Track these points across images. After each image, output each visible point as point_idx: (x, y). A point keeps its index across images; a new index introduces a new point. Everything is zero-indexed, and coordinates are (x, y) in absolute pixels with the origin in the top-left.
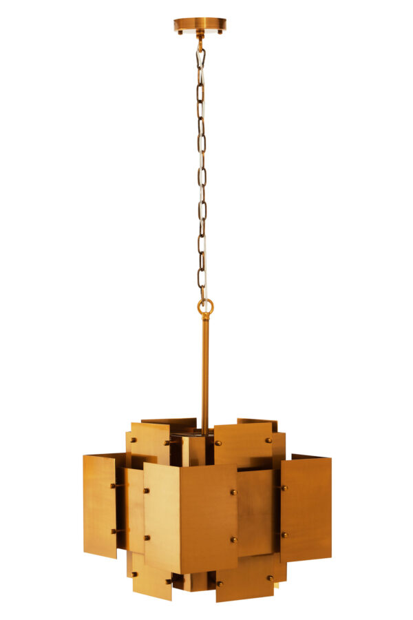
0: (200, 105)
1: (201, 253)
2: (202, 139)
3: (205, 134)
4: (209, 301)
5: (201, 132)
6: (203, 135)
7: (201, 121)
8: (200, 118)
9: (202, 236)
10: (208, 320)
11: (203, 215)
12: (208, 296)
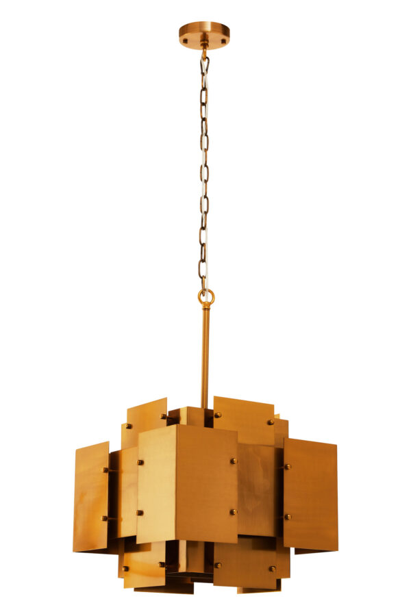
0: (203, 107)
1: (203, 245)
2: (205, 138)
3: (208, 134)
4: (210, 291)
5: (204, 132)
6: (206, 135)
7: (204, 122)
8: (204, 119)
9: (203, 228)
10: (209, 309)
11: (205, 209)
12: (209, 286)
